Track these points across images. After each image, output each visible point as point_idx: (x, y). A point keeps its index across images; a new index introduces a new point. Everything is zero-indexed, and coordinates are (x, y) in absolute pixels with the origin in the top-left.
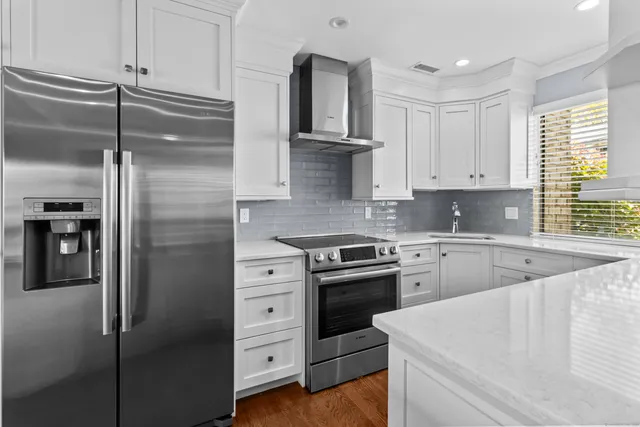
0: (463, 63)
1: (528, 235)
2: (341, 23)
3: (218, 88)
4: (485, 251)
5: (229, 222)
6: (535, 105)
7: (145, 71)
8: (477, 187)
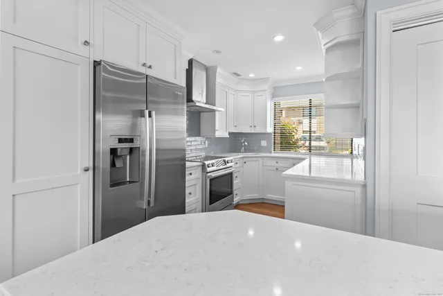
0: (252, 75)
1: (271, 153)
2: (218, 52)
3: (176, 78)
4: (260, 160)
5: (184, 150)
6: (273, 97)
7: (150, 67)
8: (253, 131)
